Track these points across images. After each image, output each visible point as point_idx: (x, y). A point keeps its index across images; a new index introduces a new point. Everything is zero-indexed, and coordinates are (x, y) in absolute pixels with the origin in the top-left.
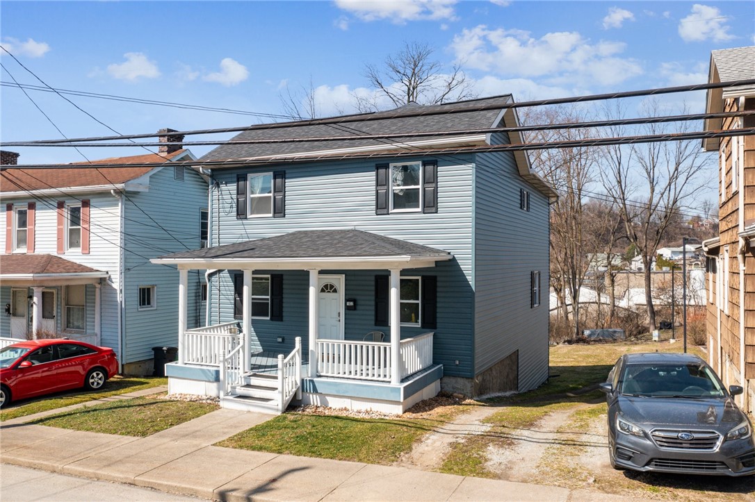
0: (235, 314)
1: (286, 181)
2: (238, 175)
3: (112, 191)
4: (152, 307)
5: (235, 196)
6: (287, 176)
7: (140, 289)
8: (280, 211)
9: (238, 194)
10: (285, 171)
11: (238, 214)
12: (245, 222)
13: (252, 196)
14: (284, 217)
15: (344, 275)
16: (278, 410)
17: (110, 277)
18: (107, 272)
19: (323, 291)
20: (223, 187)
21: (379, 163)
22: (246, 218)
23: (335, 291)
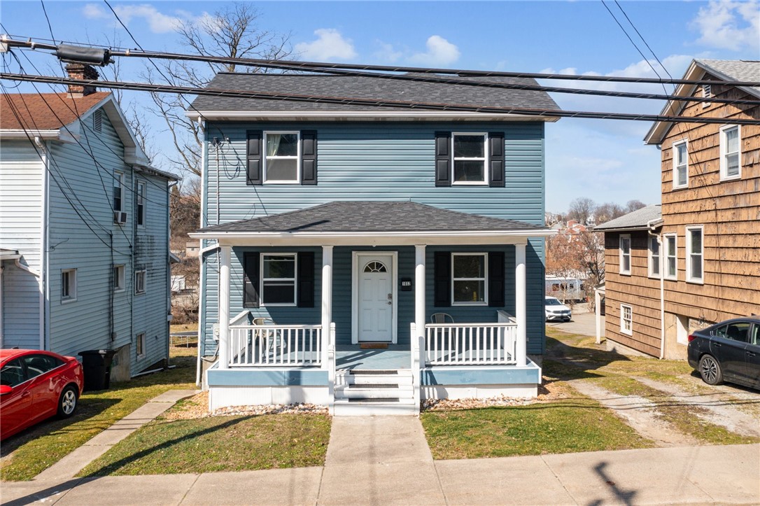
0: (244, 301)
1: (319, 142)
2: (247, 131)
3: (37, 139)
4: (70, 298)
5: (243, 157)
6: (319, 136)
7: (63, 274)
8: (310, 177)
9: (248, 154)
10: (316, 131)
11: (248, 178)
12: (258, 188)
13: (268, 157)
14: (316, 185)
15: (397, 252)
16: (415, 409)
17: (22, 258)
18: (17, 252)
19: (367, 270)
20: (226, 144)
21: (439, 130)
22: (261, 184)
23: (384, 270)
